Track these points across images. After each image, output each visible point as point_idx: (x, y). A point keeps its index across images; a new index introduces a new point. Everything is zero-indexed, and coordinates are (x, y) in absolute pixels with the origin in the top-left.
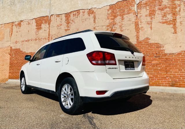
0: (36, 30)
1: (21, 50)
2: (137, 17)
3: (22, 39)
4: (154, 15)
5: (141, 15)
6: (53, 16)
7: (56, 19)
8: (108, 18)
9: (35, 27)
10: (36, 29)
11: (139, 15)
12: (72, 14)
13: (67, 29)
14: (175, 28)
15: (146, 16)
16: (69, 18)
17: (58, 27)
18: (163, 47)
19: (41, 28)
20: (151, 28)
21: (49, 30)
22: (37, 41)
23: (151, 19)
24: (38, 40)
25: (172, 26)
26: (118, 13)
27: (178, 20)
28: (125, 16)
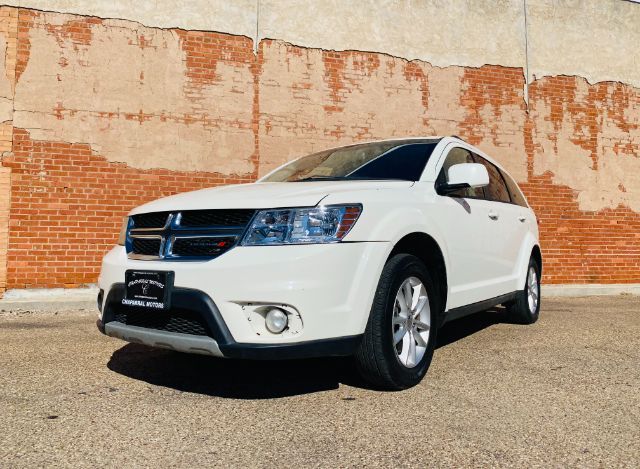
0: (187, 79)
1: (95, 154)
2: (528, 117)
3: (97, 105)
4: (561, 120)
5: (536, 113)
6: (273, 45)
7: (288, 60)
8: (462, 101)
9: (182, 68)
10: (188, 74)
11: (532, 114)
12: (351, 59)
13: (331, 104)
14: (594, 157)
15: (546, 119)
16: (339, 70)
17: (293, 90)
18: (577, 196)
19: (211, 77)
20: (555, 148)
21: (257, 92)
22: (192, 126)
23: (556, 128)
24: (199, 125)
25: (590, 152)
26: (486, 96)
27: (600, 143)
28: (502, 108)
